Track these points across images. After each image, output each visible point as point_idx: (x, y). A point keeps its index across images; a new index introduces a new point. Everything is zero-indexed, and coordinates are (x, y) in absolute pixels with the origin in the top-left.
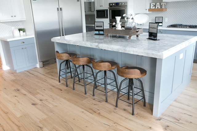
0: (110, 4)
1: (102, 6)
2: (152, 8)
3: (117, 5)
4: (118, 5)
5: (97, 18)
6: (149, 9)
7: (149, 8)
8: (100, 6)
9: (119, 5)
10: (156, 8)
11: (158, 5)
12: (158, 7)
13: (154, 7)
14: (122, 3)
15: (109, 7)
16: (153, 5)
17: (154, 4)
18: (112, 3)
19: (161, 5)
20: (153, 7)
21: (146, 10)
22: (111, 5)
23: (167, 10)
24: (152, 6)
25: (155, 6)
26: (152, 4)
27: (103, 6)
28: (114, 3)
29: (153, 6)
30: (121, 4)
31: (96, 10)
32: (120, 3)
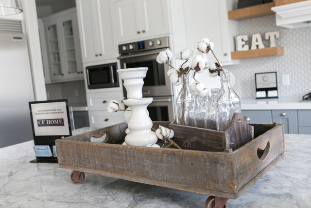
0: (120, 47)
1: (100, 55)
2: (240, 48)
3: (139, 48)
4: (144, 47)
5: (90, 88)
6: (232, 53)
7: (233, 50)
8: (97, 56)
9: (147, 48)
10: (254, 47)
11: (257, 41)
12: (257, 46)
13: (246, 48)
14: (153, 41)
15: (118, 55)
16: (243, 40)
17: (246, 38)
18: (127, 45)
19: (267, 38)
20: (243, 46)
21: (225, 55)
22: (124, 48)
23: (285, 53)
24: (240, 43)
25: (249, 42)
26: (239, 39)
27: (103, 53)
28: (132, 44)
29: (244, 43)
30: (151, 44)
31: (87, 68)
32: (148, 41)
